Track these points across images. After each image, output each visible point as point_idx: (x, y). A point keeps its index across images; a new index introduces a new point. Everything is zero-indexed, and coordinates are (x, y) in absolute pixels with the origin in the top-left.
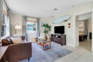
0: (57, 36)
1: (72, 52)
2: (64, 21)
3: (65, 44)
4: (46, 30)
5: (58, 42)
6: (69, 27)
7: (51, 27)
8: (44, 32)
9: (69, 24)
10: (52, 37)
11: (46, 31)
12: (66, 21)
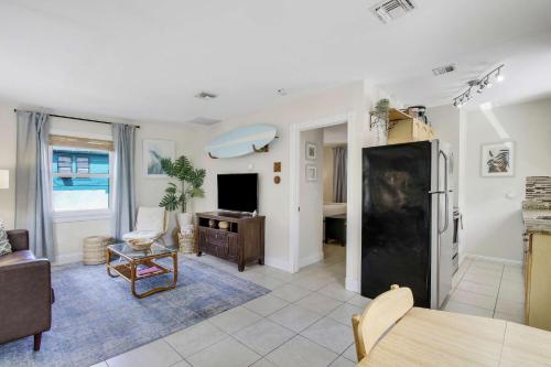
0: (223, 225)
1: (268, 292)
2: (256, 151)
3: (261, 262)
4: (172, 190)
5: (225, 255)
6: (277, 180)
7: (202, 173)
8: (161, 205)
9: (277, 167)
10: (204, 229)
11: (178, 195)
12: (266, 149)
